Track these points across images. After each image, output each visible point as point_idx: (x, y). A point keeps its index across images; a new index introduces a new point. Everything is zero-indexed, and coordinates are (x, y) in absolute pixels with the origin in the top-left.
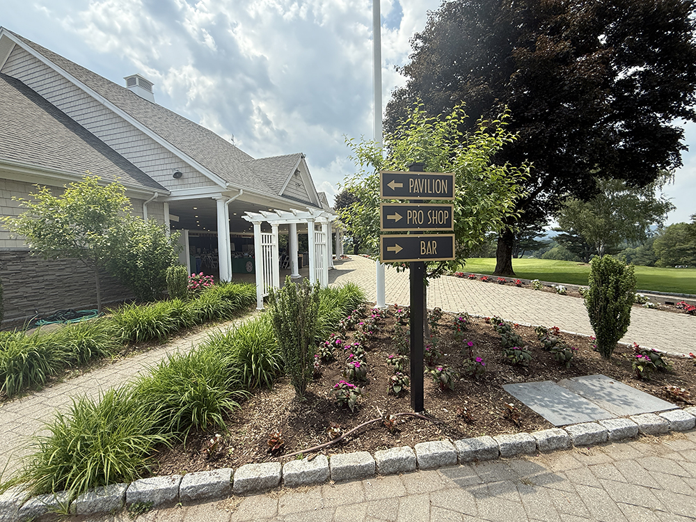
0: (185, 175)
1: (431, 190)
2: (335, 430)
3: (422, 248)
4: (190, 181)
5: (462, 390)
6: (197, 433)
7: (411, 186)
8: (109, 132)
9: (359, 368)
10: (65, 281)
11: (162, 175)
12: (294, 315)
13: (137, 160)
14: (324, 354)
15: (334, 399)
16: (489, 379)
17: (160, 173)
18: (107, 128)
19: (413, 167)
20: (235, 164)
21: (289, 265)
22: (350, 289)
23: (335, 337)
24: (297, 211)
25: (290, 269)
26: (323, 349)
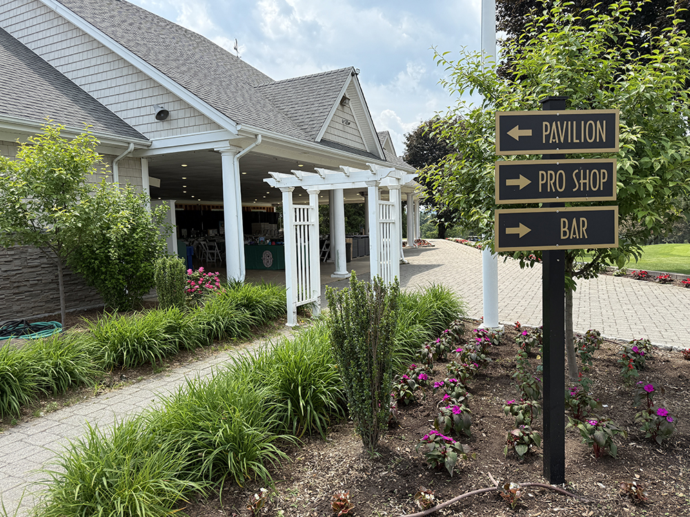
0: (173, 114)
1: (579, 137)
2: (427, 496)
3: (562, 230)
4: (181, 123)
5: (632, 458)
6: (232, 489)
7: (544, 133)
8: (63, 53)
9: (459, 415)
10: (13, 279)
11: (139, 115)
12: (362, 328)
13: (103, 93)
14: (402, 393)
15: (422, 459)
16: (681, 445)
17: (136, 113)
18: (59, 46)
19: (550, 103)
20: (244, 91)
21: (329, 256)
22: (437, 295)
23: (417, 370)
24: (351, 170)
25: (333, 264)
26: (399, 386)
